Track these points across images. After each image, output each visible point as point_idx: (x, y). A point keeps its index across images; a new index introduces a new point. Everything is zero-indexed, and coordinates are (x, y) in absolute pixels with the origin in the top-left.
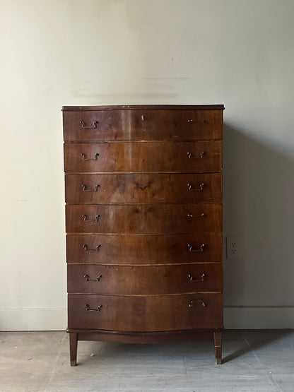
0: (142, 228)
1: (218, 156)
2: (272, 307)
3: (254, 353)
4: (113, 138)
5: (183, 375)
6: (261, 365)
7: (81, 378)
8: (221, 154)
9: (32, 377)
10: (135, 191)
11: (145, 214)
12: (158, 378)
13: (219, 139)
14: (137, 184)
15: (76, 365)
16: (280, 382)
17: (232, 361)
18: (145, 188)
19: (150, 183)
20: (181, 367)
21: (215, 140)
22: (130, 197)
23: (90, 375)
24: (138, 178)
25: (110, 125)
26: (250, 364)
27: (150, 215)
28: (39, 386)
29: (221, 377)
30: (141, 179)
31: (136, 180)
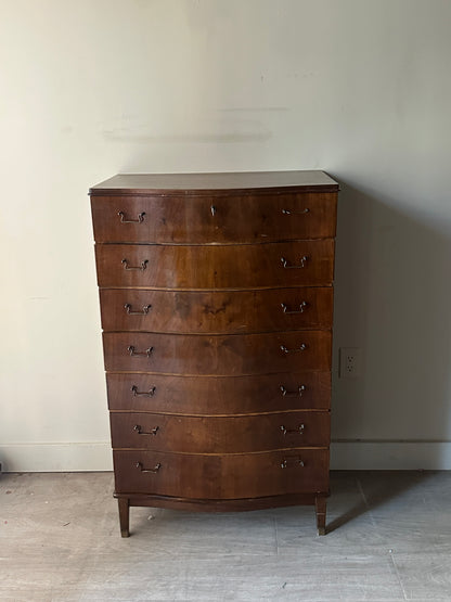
0: (215, 367)
1: (328, 262)
2: (401, 441)
3: (371, 514)
4: (169, 239)
5: (271, 554)
6: (380, 537)
7: (136, 558)
8: (332, 260)
9: (71, 556)
10: (204, 315)
11: (219, 347)
12: (238, 558)
13: (330, 237)
14: (207, 306)
15: (129, 535)
16: (402, 568)
17: (340, 529)
18: (218, 311)
19: (224, 305)
20: (270, 539)
21: (325, 238)
22: (196, 323)
23: (147, 553)
24: (207, 299)
25: (164, 220)
26: (364, 536)
27: (227, 350)
28: (81, 573)
29: (323, 559)
30: (212, 300)
31: (205, 301)
